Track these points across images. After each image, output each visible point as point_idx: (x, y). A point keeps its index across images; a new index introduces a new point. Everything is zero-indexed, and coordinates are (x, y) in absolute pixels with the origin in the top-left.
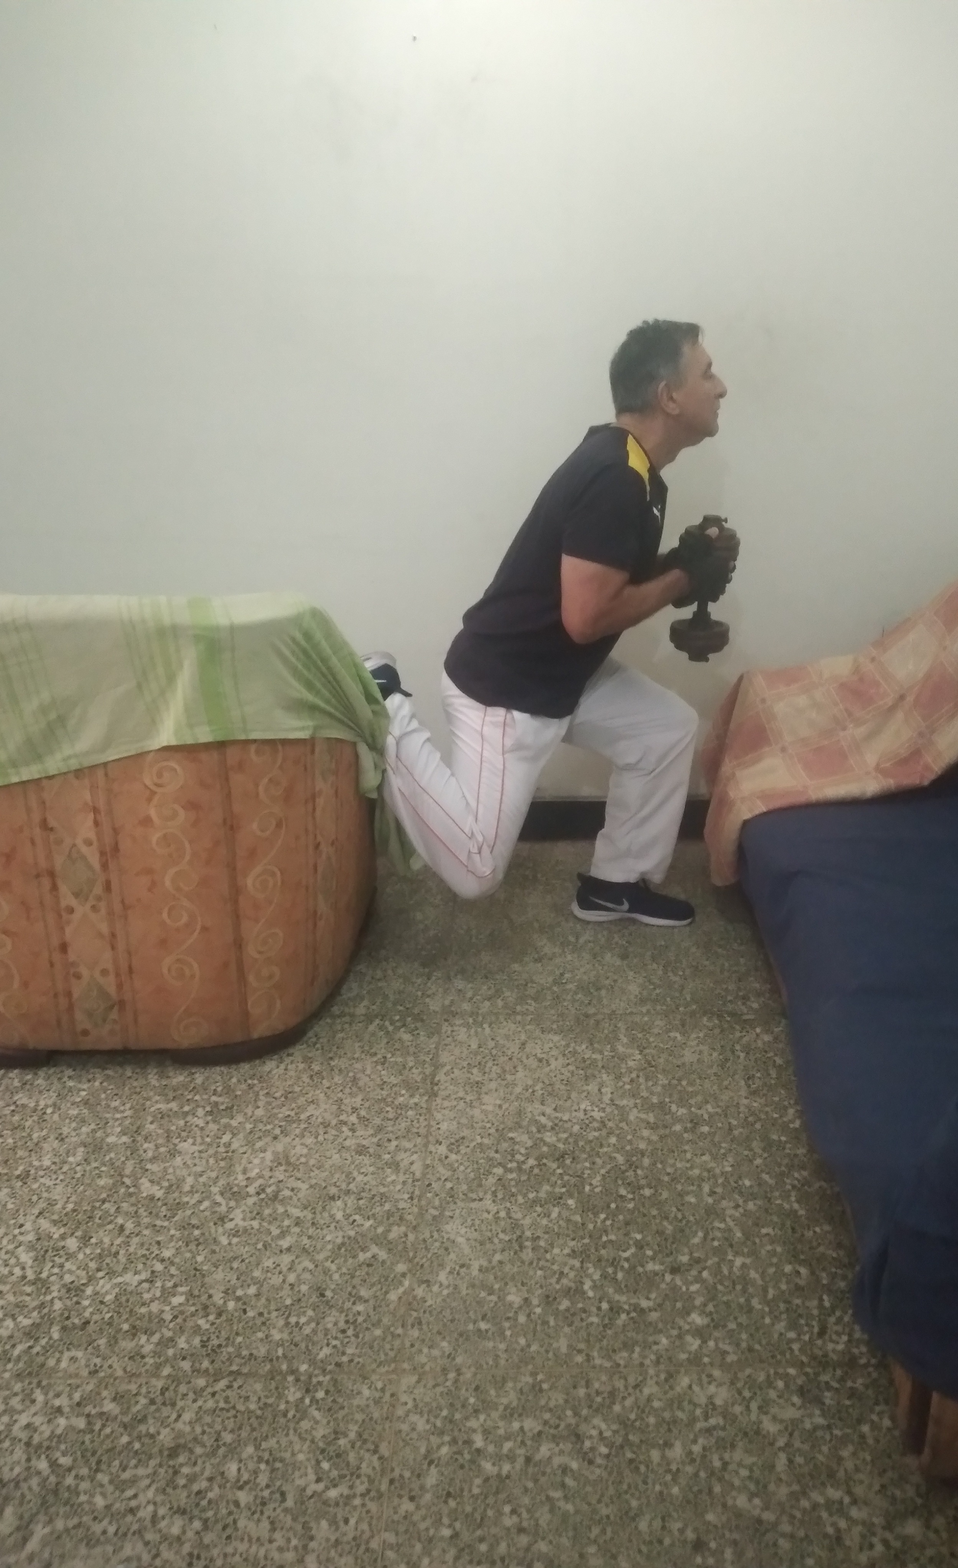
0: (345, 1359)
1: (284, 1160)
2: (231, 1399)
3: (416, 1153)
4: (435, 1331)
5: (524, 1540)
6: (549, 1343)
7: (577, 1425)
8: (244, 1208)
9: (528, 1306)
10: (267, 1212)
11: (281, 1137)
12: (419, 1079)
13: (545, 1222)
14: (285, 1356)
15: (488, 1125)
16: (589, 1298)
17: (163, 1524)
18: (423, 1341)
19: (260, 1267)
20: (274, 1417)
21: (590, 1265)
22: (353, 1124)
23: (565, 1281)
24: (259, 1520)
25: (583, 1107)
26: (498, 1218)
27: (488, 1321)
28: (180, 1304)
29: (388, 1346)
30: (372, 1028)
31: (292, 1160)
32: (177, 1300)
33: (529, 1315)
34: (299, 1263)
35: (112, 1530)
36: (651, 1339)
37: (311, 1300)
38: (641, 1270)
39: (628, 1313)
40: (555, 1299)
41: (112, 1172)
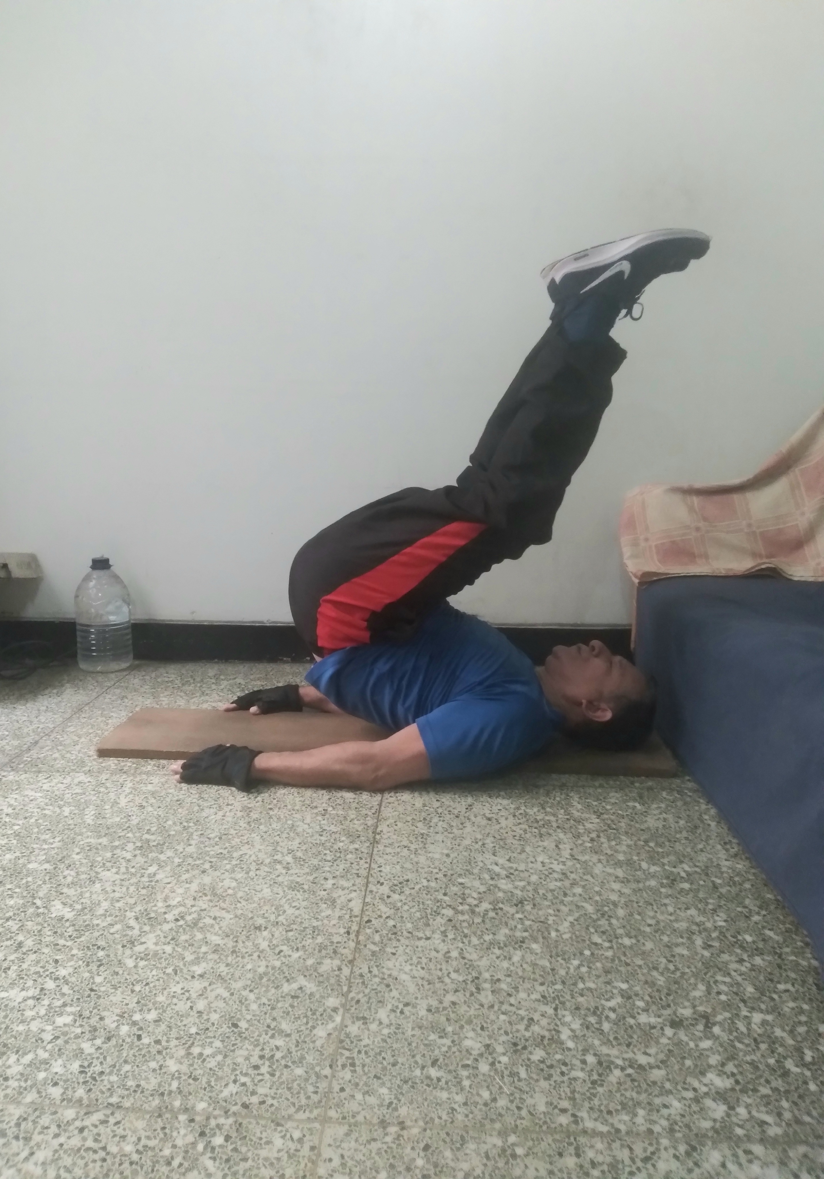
0: (255, 1100)
1: (209, 892)
3: (355, 891)
4: (372, 1075)
6: (521, 1098)
8: (159, 932)
9: (490, 1054)
10: (183, 938)
11: (210, 871)
13: (505, 964)
14: (179, 1091)
15: (435, 871)
16: (569, 1049)
18: (357, 1085)
19: (165, 992)
21: (567, 1013)
22: (288, 863)
23: (536, 1028)
25: (540, 859)
26: (449, 957)
27: (440, 1067)
28: (65, 1025)
29: (311, 1089)
31: (219, 892)
32: (61, 1021)
33: (493, 1064)
34: (212, 991)
36: (657, 1101)
37: (220, 1031)
38: (632, 1021)
39: (623, 1069)
40: (525, 1048)
41: (25, 894)
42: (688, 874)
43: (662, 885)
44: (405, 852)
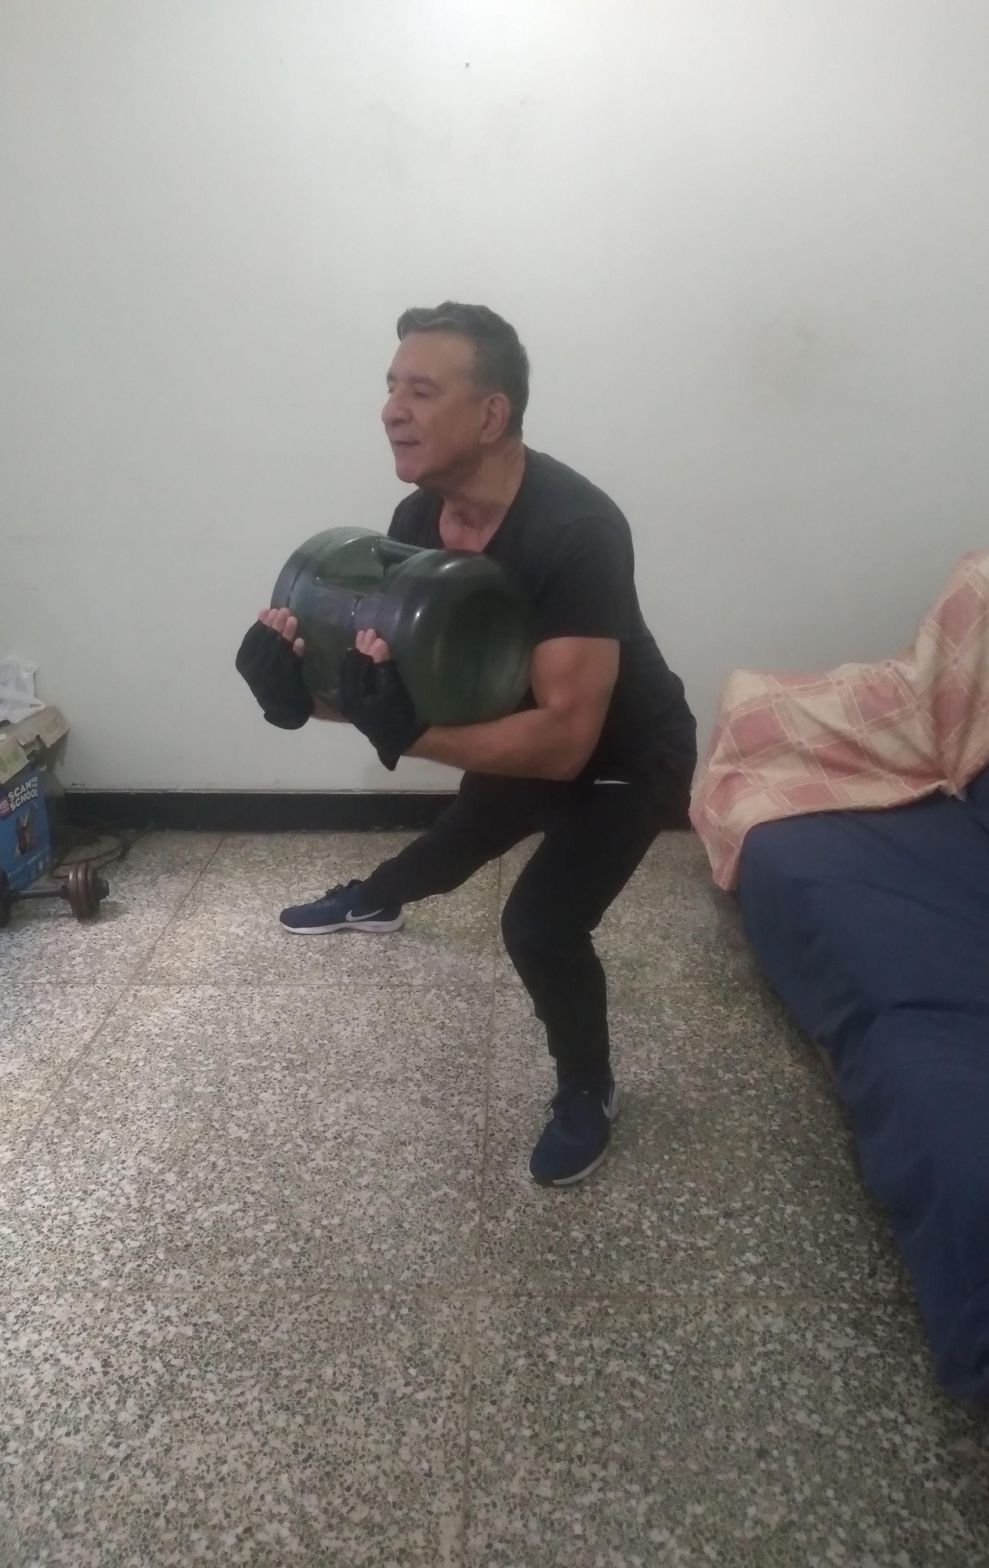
1: (357, 1110)
2: (323, 1313)
3: (478, 1106)
4: (506, 1260)
5: (598, 1442)
6: (612, 1274)
7: (643, 1345)
8: (324, 1150)
9: (591, 1242)
10: (345, 1154)
11: (353, 1090)
12: (476, 1042)
14: (370, 1277)
15: (545, 1084)
16: (648, 1237)
17: (269, 1418)
18: (496, 1268)
19: (342, 1201)
20: (364, 1328)
21: (647, 1208)
22: (418, 1080)
23: (624, 1221)
24: (355, 1418)
25: (633, 1069)
27: (555, 1253)
28: (271, 1231)
29: (463, 1272)
30: (429, 996)
31: (365, 1110)
32: (268, 1228)
33: (592, 1250)
34: (377, 1199)
35: (223, 1421)
36: (708, 1274)
37: (390, 1231)
38: (695, 1213)
39: (686, 1250)
40: (615, 1237)
41: (202, 1117)
42: (756, 1081)
43: (733, 1093)
44: (518, 1066)
